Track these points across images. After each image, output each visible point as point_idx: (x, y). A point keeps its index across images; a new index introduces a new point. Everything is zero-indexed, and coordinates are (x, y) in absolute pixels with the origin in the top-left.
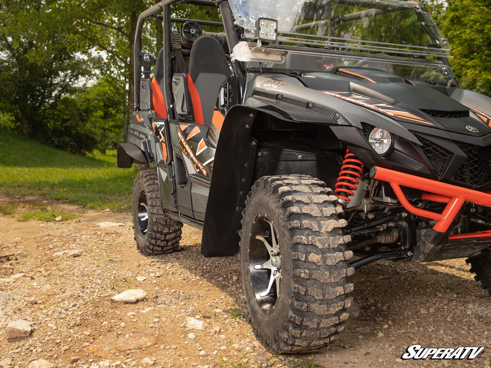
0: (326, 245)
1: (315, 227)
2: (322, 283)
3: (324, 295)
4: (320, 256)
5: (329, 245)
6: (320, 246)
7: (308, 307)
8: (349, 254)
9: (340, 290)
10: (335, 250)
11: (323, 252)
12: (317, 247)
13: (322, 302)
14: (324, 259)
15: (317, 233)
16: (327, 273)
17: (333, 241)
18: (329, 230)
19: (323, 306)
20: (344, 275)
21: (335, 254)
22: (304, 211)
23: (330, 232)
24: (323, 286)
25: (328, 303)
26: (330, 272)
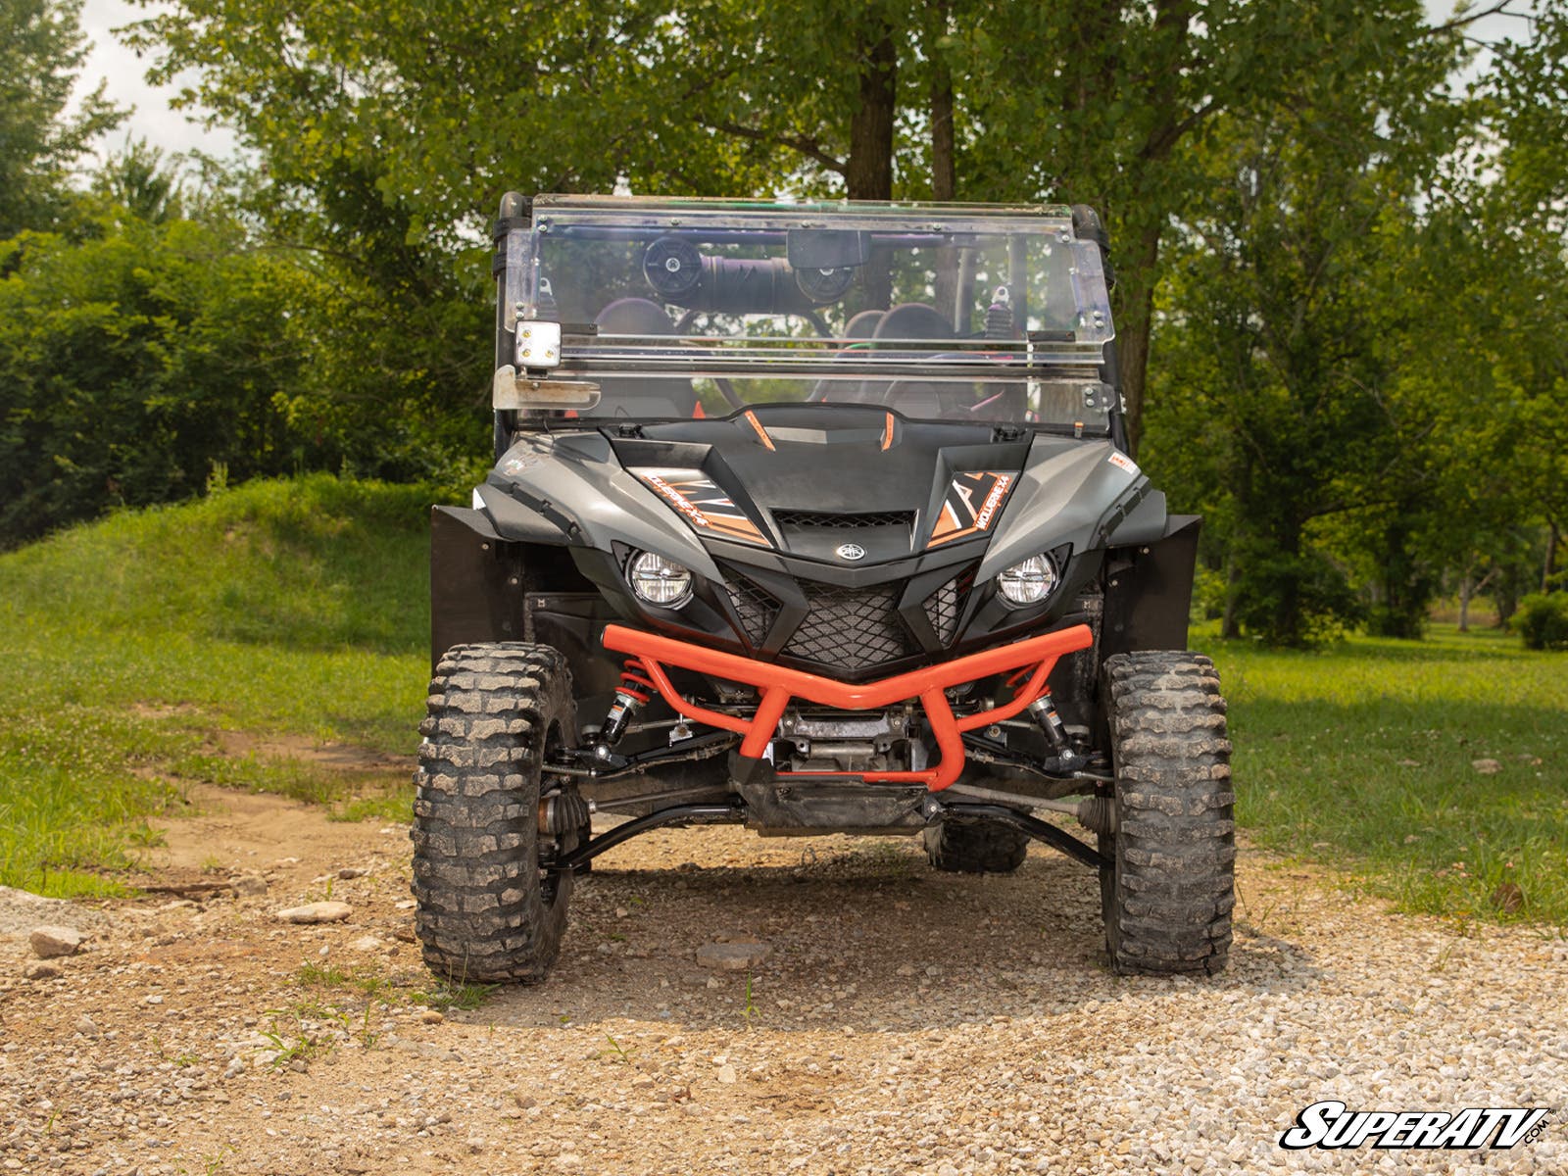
0: (470, 761)
1: (459, 731)
2: (455, 828)
3: (459, 849)
4: (455, 779)
5: (476, 762)
6: (457, 762)
7: (432, 869)
8: (515, 779)
9: (489, 843)
10: (485, 770)
11: (462, 773)
12: (452, 763)
13: (458, 861)
14: (461, 785)
15: (460, 741)
16: (465, 810)
17: (485, 755)
18: (483, 737)
19: (459, 869)
20: (499, 817)
21: (482, 779)
22: (451, 703)
23: (486, 740)
24: (457, 832)
25: (471, 865)
26: (470, 810)
